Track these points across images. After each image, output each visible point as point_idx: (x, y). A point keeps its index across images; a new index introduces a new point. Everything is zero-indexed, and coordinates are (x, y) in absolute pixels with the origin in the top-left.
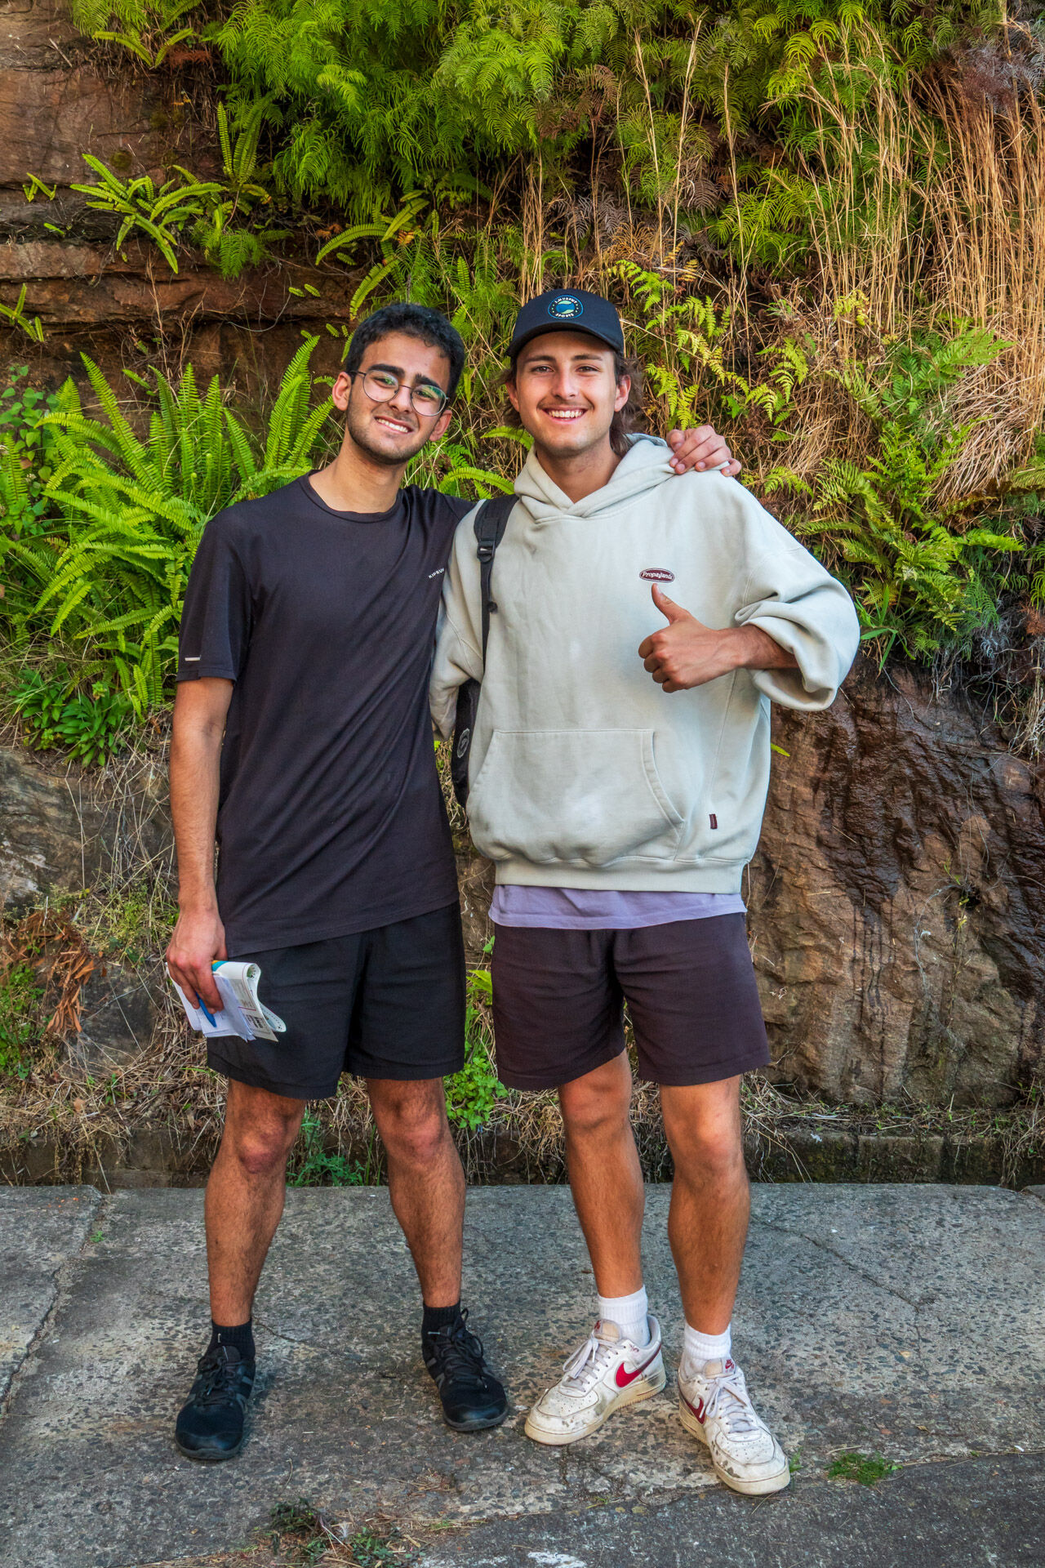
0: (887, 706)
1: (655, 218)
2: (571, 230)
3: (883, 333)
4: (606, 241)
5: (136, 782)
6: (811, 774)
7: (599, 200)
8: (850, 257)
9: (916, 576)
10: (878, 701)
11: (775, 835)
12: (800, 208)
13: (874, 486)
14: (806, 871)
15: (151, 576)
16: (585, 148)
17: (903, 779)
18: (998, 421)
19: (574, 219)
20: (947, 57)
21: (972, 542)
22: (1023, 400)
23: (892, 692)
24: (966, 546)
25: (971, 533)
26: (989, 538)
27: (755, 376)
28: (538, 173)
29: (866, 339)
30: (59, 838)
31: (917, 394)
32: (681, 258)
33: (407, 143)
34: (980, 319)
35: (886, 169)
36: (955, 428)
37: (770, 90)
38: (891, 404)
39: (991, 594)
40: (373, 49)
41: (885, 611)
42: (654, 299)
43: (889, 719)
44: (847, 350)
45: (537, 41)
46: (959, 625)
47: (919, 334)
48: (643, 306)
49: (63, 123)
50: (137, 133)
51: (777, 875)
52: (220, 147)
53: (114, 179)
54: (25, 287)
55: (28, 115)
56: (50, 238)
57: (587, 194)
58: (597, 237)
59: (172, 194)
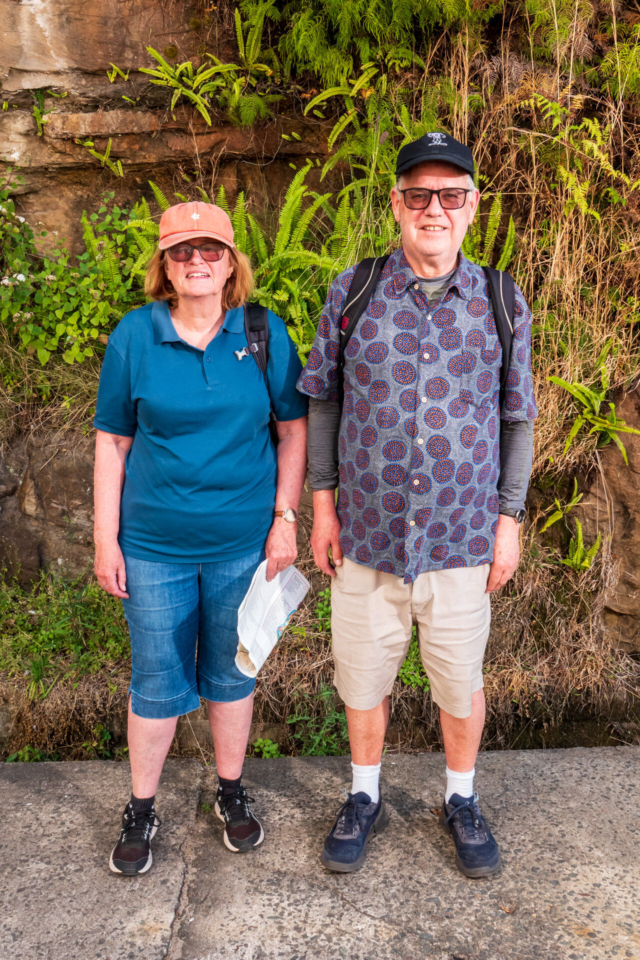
2: (486, 81)
4: (512, 86)
7: (505, 58)
11: (630, 490)
19: (488, 72)
28: (465, 40)
49: (132, 29)
50: (181, 33)
51: (631, 517)
52: (236, 40)
53: (167, 65)
54: (110, 140)
55: (109, 24)
56: (126, 107)
57: (496, 53)
58: (506, 83)
59: (206, 71)
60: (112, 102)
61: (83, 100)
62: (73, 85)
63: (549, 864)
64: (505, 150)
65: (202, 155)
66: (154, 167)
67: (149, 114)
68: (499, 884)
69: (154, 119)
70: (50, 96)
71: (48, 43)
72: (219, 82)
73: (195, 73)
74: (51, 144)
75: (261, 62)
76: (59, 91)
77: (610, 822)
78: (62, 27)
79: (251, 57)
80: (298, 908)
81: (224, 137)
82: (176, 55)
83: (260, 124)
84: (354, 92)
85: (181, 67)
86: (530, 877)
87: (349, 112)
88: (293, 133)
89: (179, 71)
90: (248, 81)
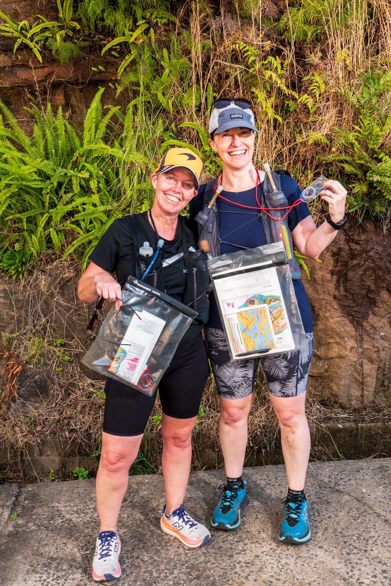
0: (363, 237)
1: (250, 22)
2: (213, 32)
3: (357, 68)
4: (229, 35)
5: (37, 285)
6: (330, 268)
7: (225, 17)
8: (341, 34)
10: (359, 235)
11: (315, 295)
12: (317, 11)
13: (357, 139)
14: (329, 311)
15: (37, 196)
17: (370, 268)
19: (214, 27)
23: (364, 231)
27: (299, 93)
28: (197, 6)
29: (350, 71)
30: (5, 311)
31: (374, 95)
32: (263, 39)
38: (362, 102)
41: (361, 196)
42: (252, 59)
43: (363, 242)
44: (340, 76)
48: (248, 62)
50: (21, 2)
51: (317, 313)
52: (57, 6)
53: (12, 23)
57: (219, 14)
58: (225, 34)
59: (38, 26)
63: (230, 544)
64: (227, 77)
65: (39, 82)
66: (8, 90)
67: (2, 55)
68: (194, 559)
69: (6, 58)
72: (47, 34)
73: (31, 28)
75: (73, 21)
77: (277, 514)
79: (67, 17)
80: (58, 582)
81: (53, 70)
82: (17, 16)
83: (76, 61)
84: (132, 40)
85: (21, 24)
86: (215, 553)
87: (132, 53)
88: (100, 67)
89: (20, 26)
90: (66, 33)
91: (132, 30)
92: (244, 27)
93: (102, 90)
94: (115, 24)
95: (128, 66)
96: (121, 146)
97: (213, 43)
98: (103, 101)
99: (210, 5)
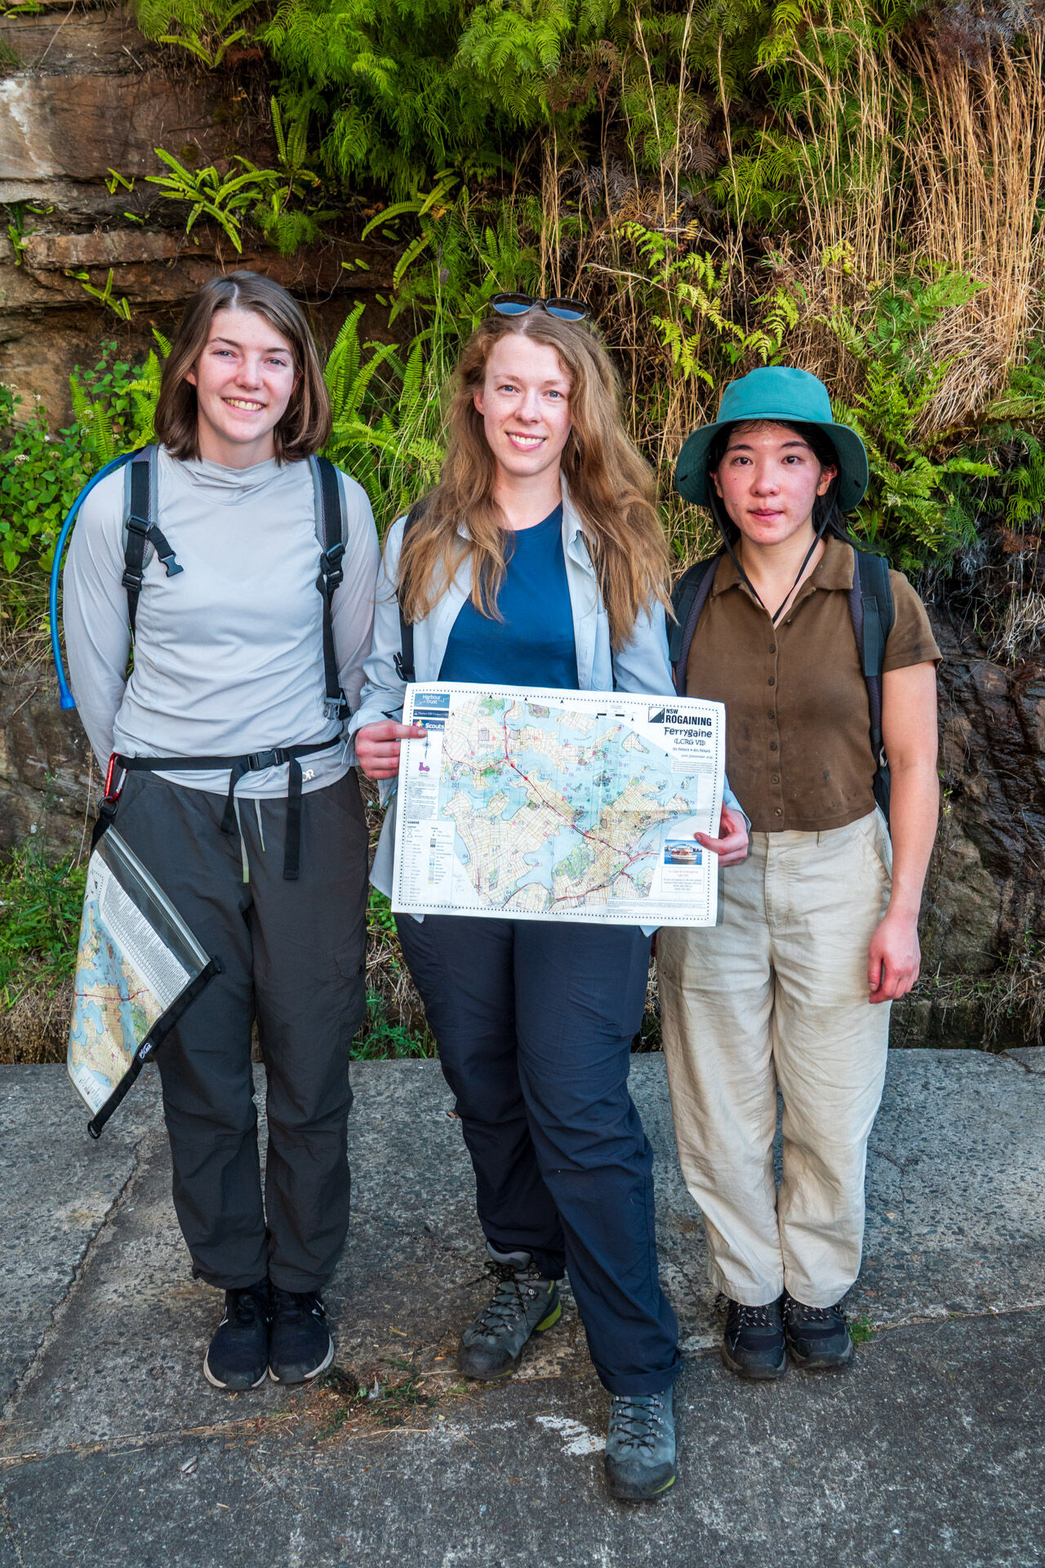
1: (659, 182)
2: (585, 198)
3: (868, 279)
4: (616, 206)
7: (609, 169)
8: (836, 211)
9: (899, 502)
12: (791, 166)
13: (861, 421)
16: (593, 121)
18: (975, 357)
19: (588, 188)
20: (924, 17)
21: (952, 469)
22: (998, 337)
24: (946, 474)
25: (951, 462)
26: (967, 465)
27: (751, 325)
28: (553, 147)
29: (852, 285)
31: (899, 335)
32: (684, 219)
33: (434, 124)
34: (957, 264)
35: (868, 126)
36: (936, 365)
37: (760, 57)
38: (875, 347)
39: (970, 516)
40: (402, 37)
41: (873, 535)
42: (659, 256)
44: (835, 297)
45: (546, 20)
46: (940, 546)
47: (901, 280)
48: (649, 262)
49: (137, 122)
50: (203, 128)
52: (275, 138)
53: (184, 171)
54: (112, 271)
55: (108, 115)
56: (132, 226)
57: (599, 164)
58: (608, 203)
59: (234, 182)
60: (112, 220)
61: (74, 218)
62: (61, 198)
64: (612, 291)
66: (172, 307)
67: (162, 236)
69: (170, 242)
70: (30, 212)
71: (27, 142)
72: (253, 194)
73: (221, 182)
74: (33, 276)
75: (307, 168)
76: (42, 205)
78: (44, 120)
79: (295, 161)
81: (264, 266)
82: (195, 158)
83: (308, 249)
84: (425, 209)
85: (203, 174)
87: (424, 235)
88: (358, 261)
89: (200, 179)
90: (292, 192)
91: (426, 190)
92: (649, 190)
93: (360, 308)
94: (391, 175)
95: (413, 264)
96: (396, 424)
97: (586, 220)
98: (362, 332)
99: (583, 143)
